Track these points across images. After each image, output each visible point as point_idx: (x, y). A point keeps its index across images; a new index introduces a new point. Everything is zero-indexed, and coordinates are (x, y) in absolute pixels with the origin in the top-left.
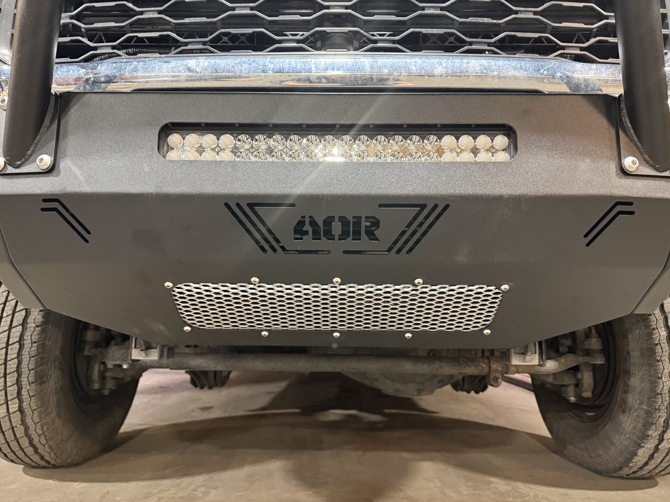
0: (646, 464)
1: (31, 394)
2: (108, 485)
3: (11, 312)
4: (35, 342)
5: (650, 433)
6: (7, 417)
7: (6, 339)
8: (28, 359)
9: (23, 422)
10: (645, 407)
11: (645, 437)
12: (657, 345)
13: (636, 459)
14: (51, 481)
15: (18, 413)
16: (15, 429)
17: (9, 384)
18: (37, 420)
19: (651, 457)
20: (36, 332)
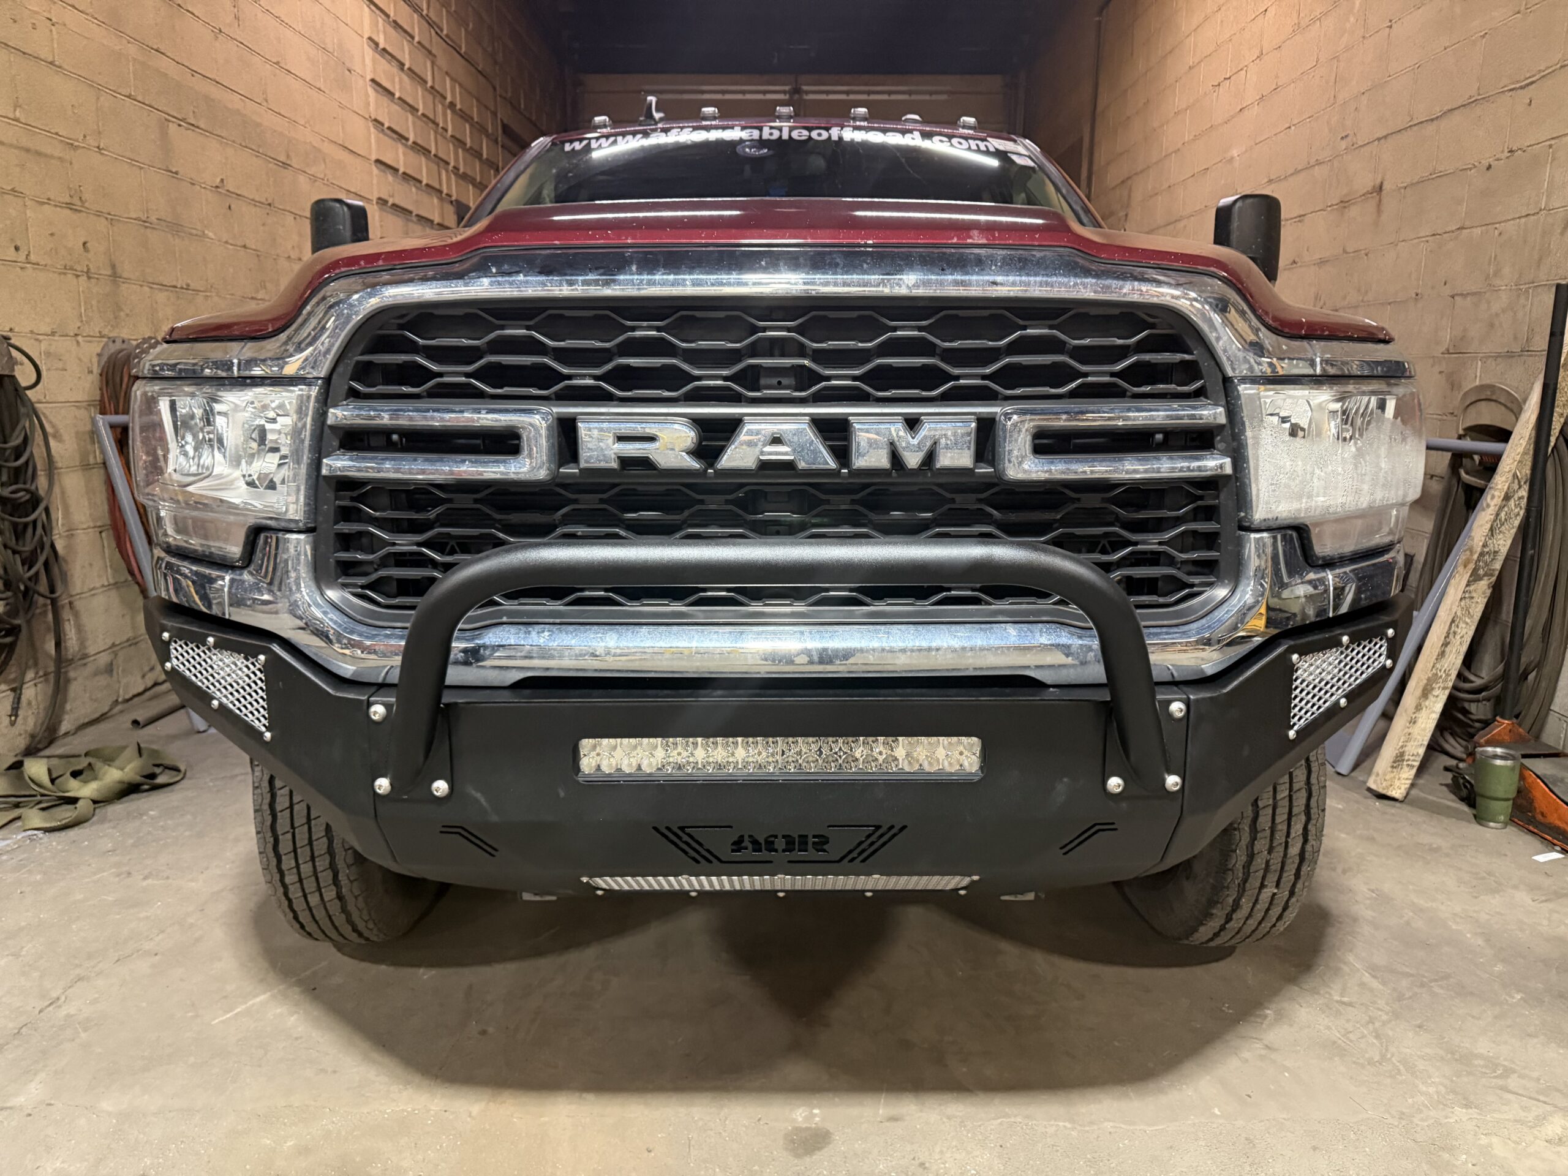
0: (1211, 940)
1: (352, 879)
2: (466, 971)
5: (1214, 911)
6: (322, 906)
7: (306, 811)
9: (344, 910)
10: (1211, 881)
11: (1208, 915)
13: (1196, 935)
14: (383, 967)
15: (337, 901)
16: (333, 917)
17: (319, 869)
18: (362, 905)
19: (1216, 935)
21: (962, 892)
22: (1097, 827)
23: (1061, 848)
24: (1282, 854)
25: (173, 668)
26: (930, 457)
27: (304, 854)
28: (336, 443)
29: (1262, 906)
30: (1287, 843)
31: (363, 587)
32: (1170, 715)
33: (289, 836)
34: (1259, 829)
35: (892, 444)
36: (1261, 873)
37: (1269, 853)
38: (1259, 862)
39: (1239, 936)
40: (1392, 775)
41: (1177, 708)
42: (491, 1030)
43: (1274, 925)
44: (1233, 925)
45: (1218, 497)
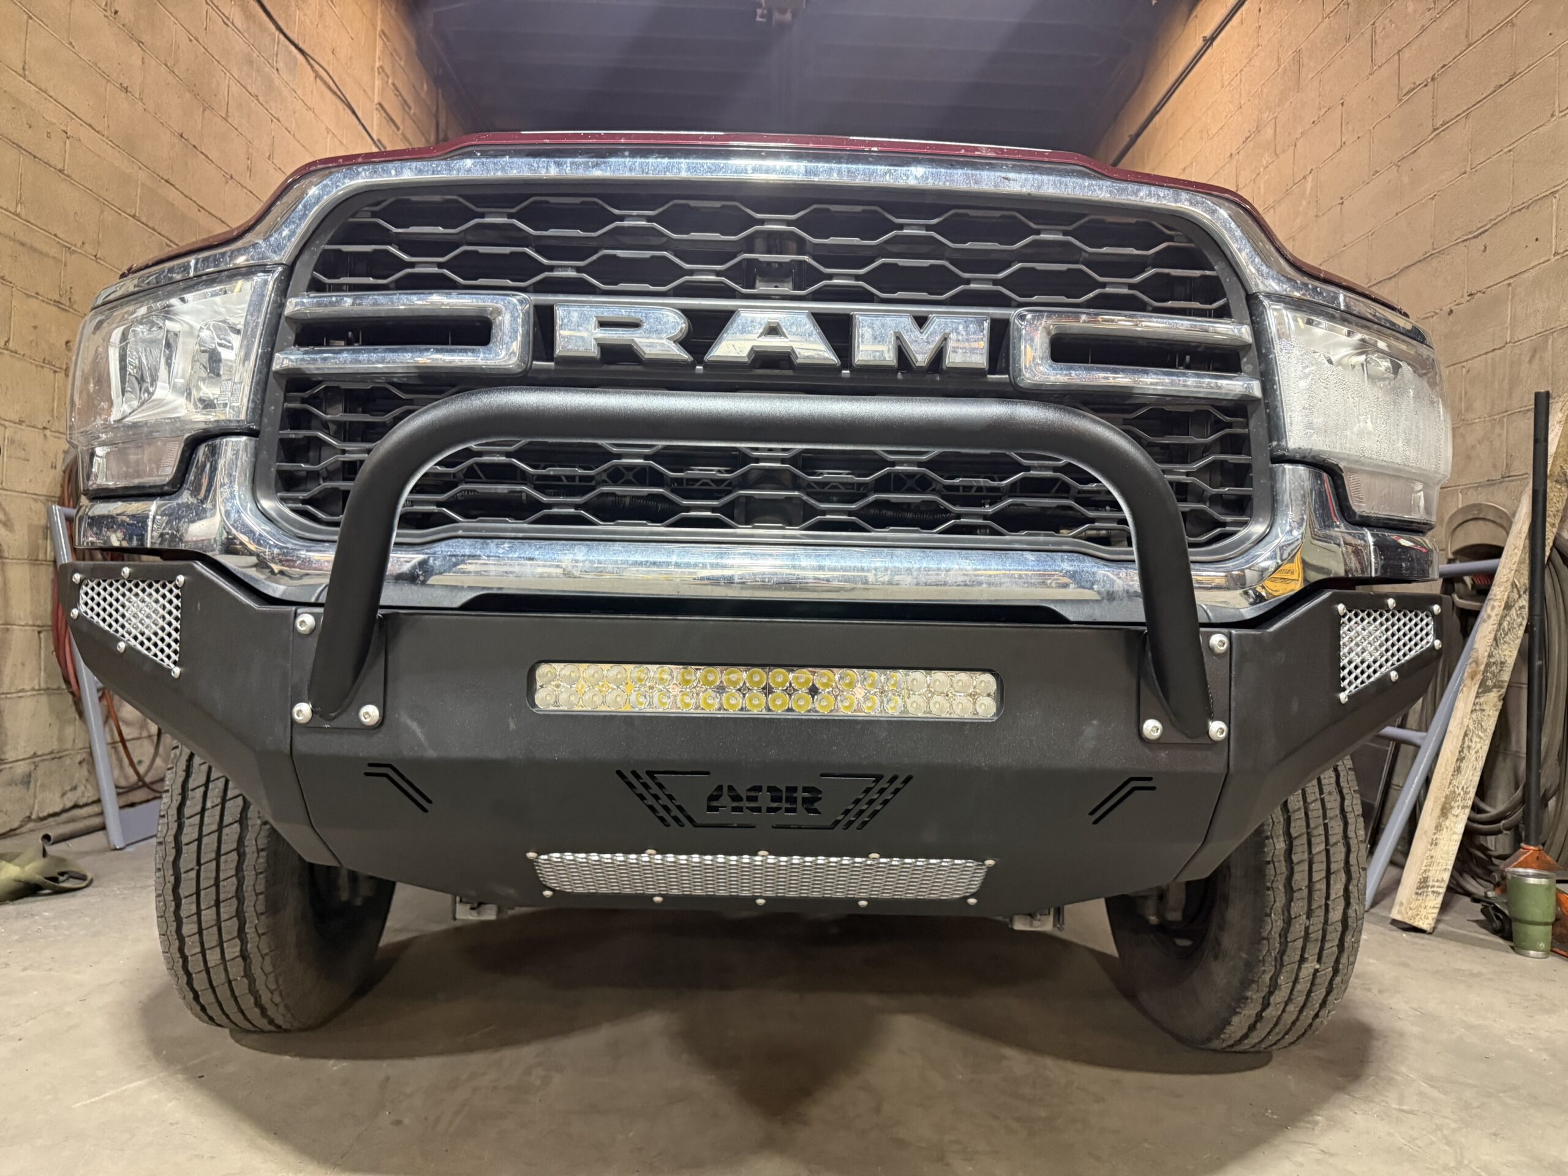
0: (1246, 1036)
1: (260, 931)
2: (385, 1064)
3: (219, 800)
4: (262, 850)
5: (1249, 994)
6: (222, 967)
7: (216, 845)
8: (254, 877)
9: (248, 974)
10: (1244, 955)
11: (1242, 1000)
12: (1268, 863)
13: (1229, 1030)
14: (288, 1058)
15: (240, 960)
16: (233, 983)
17: (224, 916)
18: (268, 968)
19: (1252, 1028)
20: (263, 834)
21: (972, 901)
22: (1133, 784)
23: (1091, 813)
24: (1322, 919)
25: (79, 615)
26: (939, 355)
27: (208, 897)
28: (292, 338)
29: (1303, 986)
30: (1327, 906)
31: (305, 502)
32: (1211, 650)
33: (193, 874)
34: (1295, 888)
35: (898, 338)
36: (1300, 943)
37: (1308, 918)
38: (1297, 930)
39: (1277, 1030)
40: (1418, 903)
41: (1218, 640)
42: (406, 1121)
43: (1317, 1016)
44: (1271, 1013)
45: (1247, 425)
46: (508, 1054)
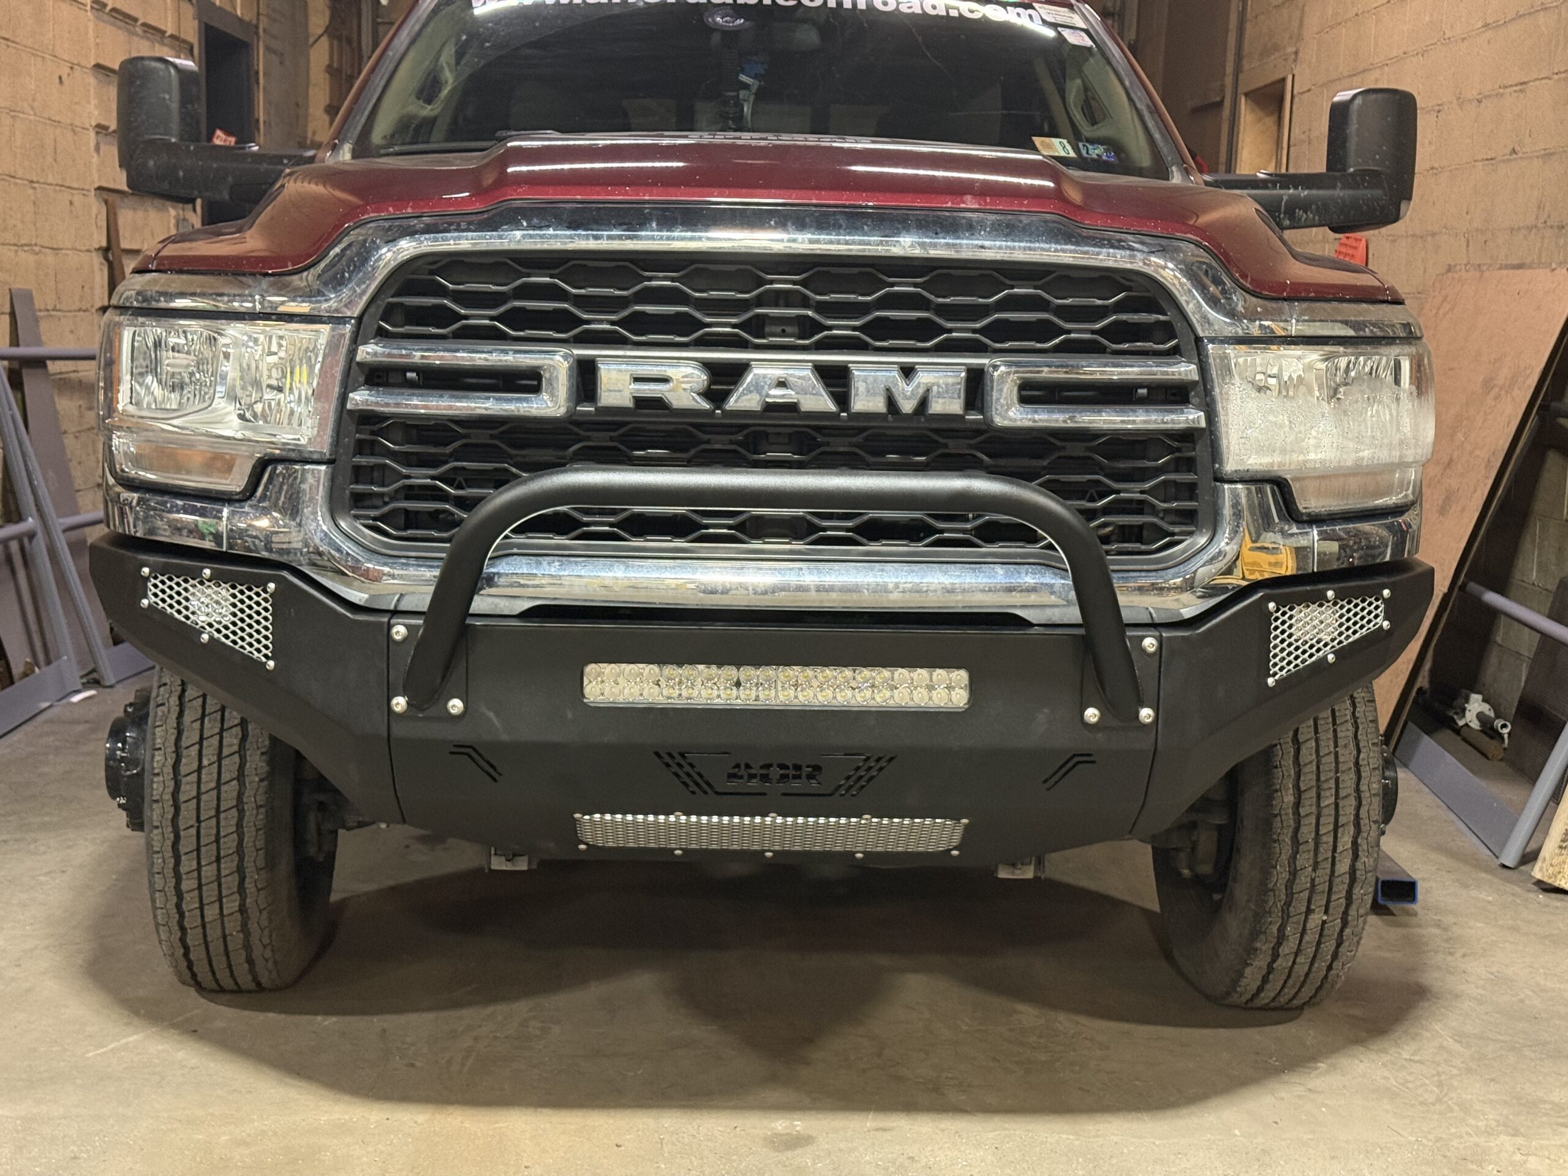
0: (1260, 989)
1: (260, 886)
3: (215, 758)
4: (261, 806)
6: (219, 922)
7: (215, 802)
8: (254, 833)
9: (245, 929)
10: (1253, 907)
11: (1251, 951)
12: (1276, 816)
13: (1243, 982)
15: (238, 915)
16: (229, 938)
17: (224, 872)
18: (265, 923)
19: (1265, 980)
20: (261, 790)
21: (955, 853)
22: (1076, 759)
23: (1045, 782)
24: (1328, 871)
25: (150, 605)
26: (923, 403)
27: (208, 853)
29: (1311, 937)
30: (1334, 858)
32: (1143, 651)
33: (193, 831)
34: (1301, 841)
35: (888, 390)
36: (1306, 894)
37: (1314, 870)
38: (1303, 881)
39: (1290, 982)
41: (1150, 643)
43: (1330, 968)
44: (1283, 963)
46: (500, 1010)
